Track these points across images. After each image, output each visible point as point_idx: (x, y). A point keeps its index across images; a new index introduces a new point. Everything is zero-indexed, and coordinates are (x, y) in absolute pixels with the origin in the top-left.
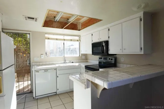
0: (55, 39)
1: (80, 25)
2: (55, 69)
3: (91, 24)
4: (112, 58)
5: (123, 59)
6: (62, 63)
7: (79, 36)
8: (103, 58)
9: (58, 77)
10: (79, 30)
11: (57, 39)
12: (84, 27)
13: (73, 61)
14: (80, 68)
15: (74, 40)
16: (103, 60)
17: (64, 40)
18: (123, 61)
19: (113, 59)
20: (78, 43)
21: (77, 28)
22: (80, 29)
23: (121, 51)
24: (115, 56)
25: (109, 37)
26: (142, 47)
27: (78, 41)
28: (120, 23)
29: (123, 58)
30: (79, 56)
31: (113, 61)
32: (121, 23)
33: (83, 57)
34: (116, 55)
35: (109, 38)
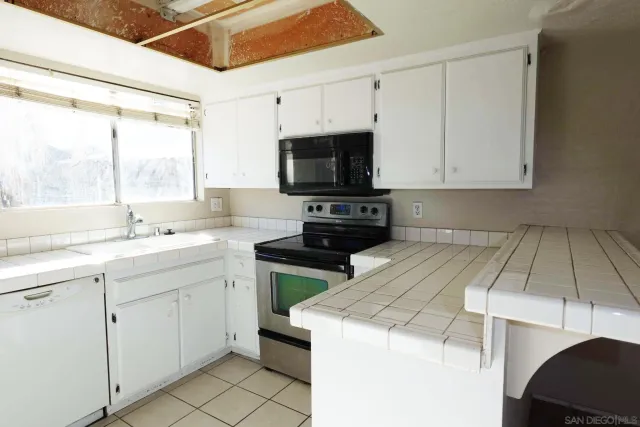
0: (67, 99)
1: (227, 43)
2: (97, 280)
3: (303, 47)
4: (376, 206)
5: (421, 209)
6: (113, 240)
7: (193, 101)
8: (327, 206)
9: (114, 319)
10: (221, 69)
11: (74, 104)
12: (255, 56)
13: (171, 226)
14: (222, 257)
15: (172, 120)
16: (329, 215)
17: (119, 112)
18: (420, 216)
19: (381, 208)
20: (185, 133)
21: (211, 57)
22: (226, 64)
23: (438, 176)
24: (385, 196)
25: (376, 116)
26: (530, 162)
27: (187, 123)
28: (440, 62)
29: (420, 204)
30: (192, 197)
31: (381, 220)
32: (443, 63)
33: (215, 205)
34: (388, 191)
35: (376, 120)
